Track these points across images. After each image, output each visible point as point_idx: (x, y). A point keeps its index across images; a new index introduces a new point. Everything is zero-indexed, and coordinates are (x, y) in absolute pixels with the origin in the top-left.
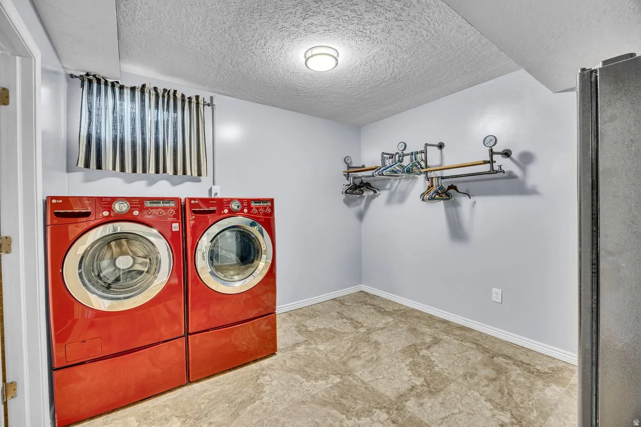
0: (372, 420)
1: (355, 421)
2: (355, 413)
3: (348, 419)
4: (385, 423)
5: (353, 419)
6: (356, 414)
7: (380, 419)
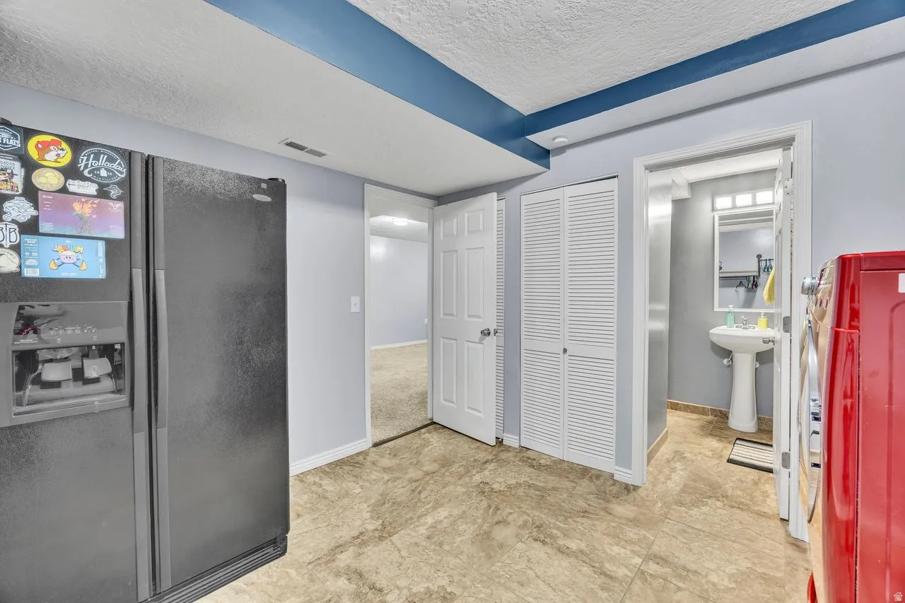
0: (410, 589)
1: (433, 585)
2: (434, 596)
3: (443, 587)
4: (392, 588)
5: (436, 588)
6: (431, 595)
7: (398, 592)
